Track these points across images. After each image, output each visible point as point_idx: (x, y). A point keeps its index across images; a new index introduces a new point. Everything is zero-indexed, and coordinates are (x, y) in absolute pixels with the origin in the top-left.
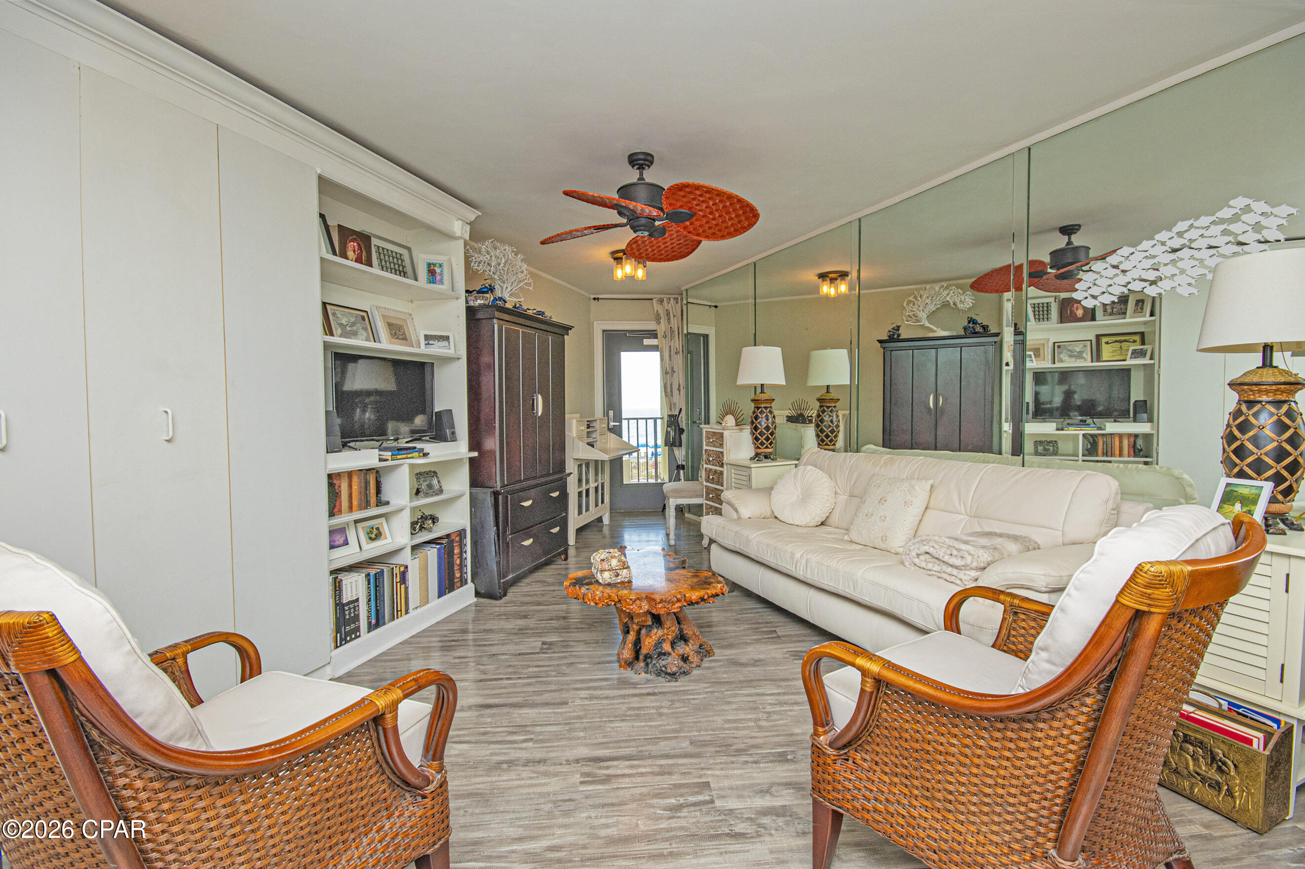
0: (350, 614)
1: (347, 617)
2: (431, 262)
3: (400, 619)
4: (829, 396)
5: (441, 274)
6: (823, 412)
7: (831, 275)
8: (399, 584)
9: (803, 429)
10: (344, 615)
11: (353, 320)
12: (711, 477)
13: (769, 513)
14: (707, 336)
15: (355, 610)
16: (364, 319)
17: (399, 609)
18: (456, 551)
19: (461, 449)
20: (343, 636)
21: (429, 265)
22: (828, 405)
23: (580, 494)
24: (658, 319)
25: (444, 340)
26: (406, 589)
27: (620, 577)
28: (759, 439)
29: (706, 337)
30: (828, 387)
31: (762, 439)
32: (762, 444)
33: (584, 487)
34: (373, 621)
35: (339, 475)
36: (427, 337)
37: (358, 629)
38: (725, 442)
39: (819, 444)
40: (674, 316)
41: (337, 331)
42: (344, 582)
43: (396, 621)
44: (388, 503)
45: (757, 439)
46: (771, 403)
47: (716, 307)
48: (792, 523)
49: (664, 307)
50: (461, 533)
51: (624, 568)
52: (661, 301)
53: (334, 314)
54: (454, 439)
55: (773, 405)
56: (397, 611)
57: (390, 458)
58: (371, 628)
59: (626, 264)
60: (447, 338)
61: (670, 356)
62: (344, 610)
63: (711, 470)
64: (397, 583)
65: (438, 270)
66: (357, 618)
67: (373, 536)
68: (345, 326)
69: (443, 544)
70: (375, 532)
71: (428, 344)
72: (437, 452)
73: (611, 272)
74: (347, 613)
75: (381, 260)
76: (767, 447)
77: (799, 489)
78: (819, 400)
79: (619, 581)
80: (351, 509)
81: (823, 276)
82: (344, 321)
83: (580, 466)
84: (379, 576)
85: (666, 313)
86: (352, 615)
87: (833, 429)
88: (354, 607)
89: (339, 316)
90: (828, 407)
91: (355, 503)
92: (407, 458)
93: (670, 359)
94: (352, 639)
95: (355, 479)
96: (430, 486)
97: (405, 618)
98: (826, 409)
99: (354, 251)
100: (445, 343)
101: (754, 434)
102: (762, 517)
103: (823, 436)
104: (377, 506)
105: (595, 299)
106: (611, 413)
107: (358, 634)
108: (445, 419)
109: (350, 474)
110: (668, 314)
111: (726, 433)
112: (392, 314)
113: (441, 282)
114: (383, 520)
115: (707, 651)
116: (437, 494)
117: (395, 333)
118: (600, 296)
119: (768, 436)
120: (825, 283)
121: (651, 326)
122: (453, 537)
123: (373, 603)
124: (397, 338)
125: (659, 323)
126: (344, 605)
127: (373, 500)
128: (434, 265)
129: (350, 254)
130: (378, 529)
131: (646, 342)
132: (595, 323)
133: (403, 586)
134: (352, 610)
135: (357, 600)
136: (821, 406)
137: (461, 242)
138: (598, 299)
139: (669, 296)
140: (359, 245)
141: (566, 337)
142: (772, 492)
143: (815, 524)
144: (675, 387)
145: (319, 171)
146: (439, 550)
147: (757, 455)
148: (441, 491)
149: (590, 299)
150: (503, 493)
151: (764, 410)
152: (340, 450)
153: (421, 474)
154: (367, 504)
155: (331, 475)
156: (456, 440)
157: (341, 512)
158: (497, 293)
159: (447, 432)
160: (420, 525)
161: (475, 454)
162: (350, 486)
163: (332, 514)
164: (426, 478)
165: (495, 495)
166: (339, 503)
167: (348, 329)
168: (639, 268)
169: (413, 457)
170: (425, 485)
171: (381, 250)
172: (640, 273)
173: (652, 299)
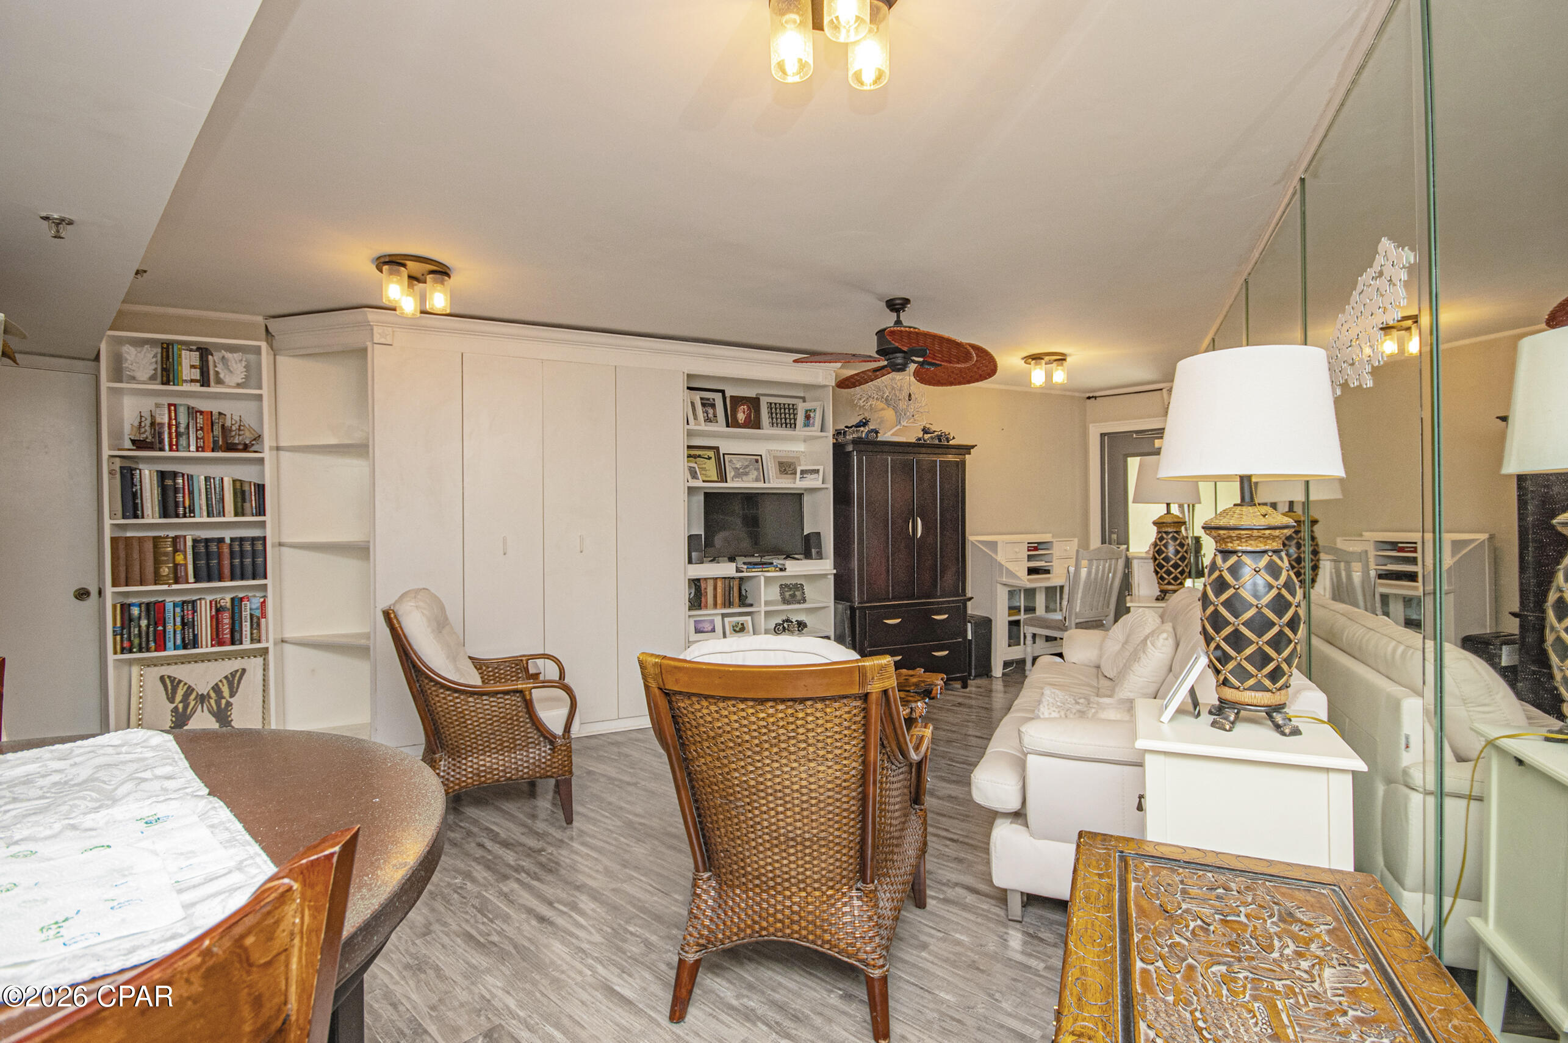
2: (808, 409)
5: (814, 418)
11: (746, 464)
16: (757, 461)
19: (826, 566)
21: (807, 411)
23: (1014, 623)
25: (815, 473)
33: (1022, 616)
35: (706, 579)
36: (803, 472)
38: (1135, 574)
41: (730, 474)
44: (751, 605)
53: (730, 461)
54: (820, 556)
57: (746, 570)
60: (817, 471)
65: (812, 415)
67: (738, 629)
68: (739, 469)
70: (740, 626)
71: (803, 477)
72: (796, 568)
75: (772, 414)
76: (1169, 583)
80: (715, 605)
82: (738, 466)
83: (1012, 593)
89: (734, 462)
91: (719, 601)
92: (762, 571)
95: (719, 584)
96: (793, 596)
99: (744, 412)
100: (817, 476)
104: (740, 606)
105: (1089, 398)
106: (1114, 534)
108: (813, 541)
109: (715, 580)
111: (1135, 563)
112: (778, 454)
113: (813, 425)
114: (749, 618)
116: (801, 602)
117: (784, 473)
118: (1093, 395)
119: (1168, 570)
124: (785, 476)
127: (737, 600)
128: (810, 411)
129: (741, 417)
130: (742, 624)
131: (1158, 443)
132: (1091, 425)
137: (831, 389)
141: (967, 457)
145: (686, 372)
147: (1161, 591)
148: (804, 601)
149: (1084, 398)
150: (859, 608)
151: (1165, 536)
152: (702, 563)
153: (786, 585)
154: (730, 604)
155: (698, 580)
156: (821, 559)
157: (706, 607)
158: (871, 426)
159: (814, 551)
160: (784, 627)
161: (835, 571)
162: (715, 588)
163: (699, 607)
164: (791, 589)
165: (853, 609)
166: (703, 599)
167: (741, 470)
168: (1057, 370)
169: (768, 571)
170: (787, 594)
171: (773, 405)
172: (1060, 376)
173: (1162, 389)
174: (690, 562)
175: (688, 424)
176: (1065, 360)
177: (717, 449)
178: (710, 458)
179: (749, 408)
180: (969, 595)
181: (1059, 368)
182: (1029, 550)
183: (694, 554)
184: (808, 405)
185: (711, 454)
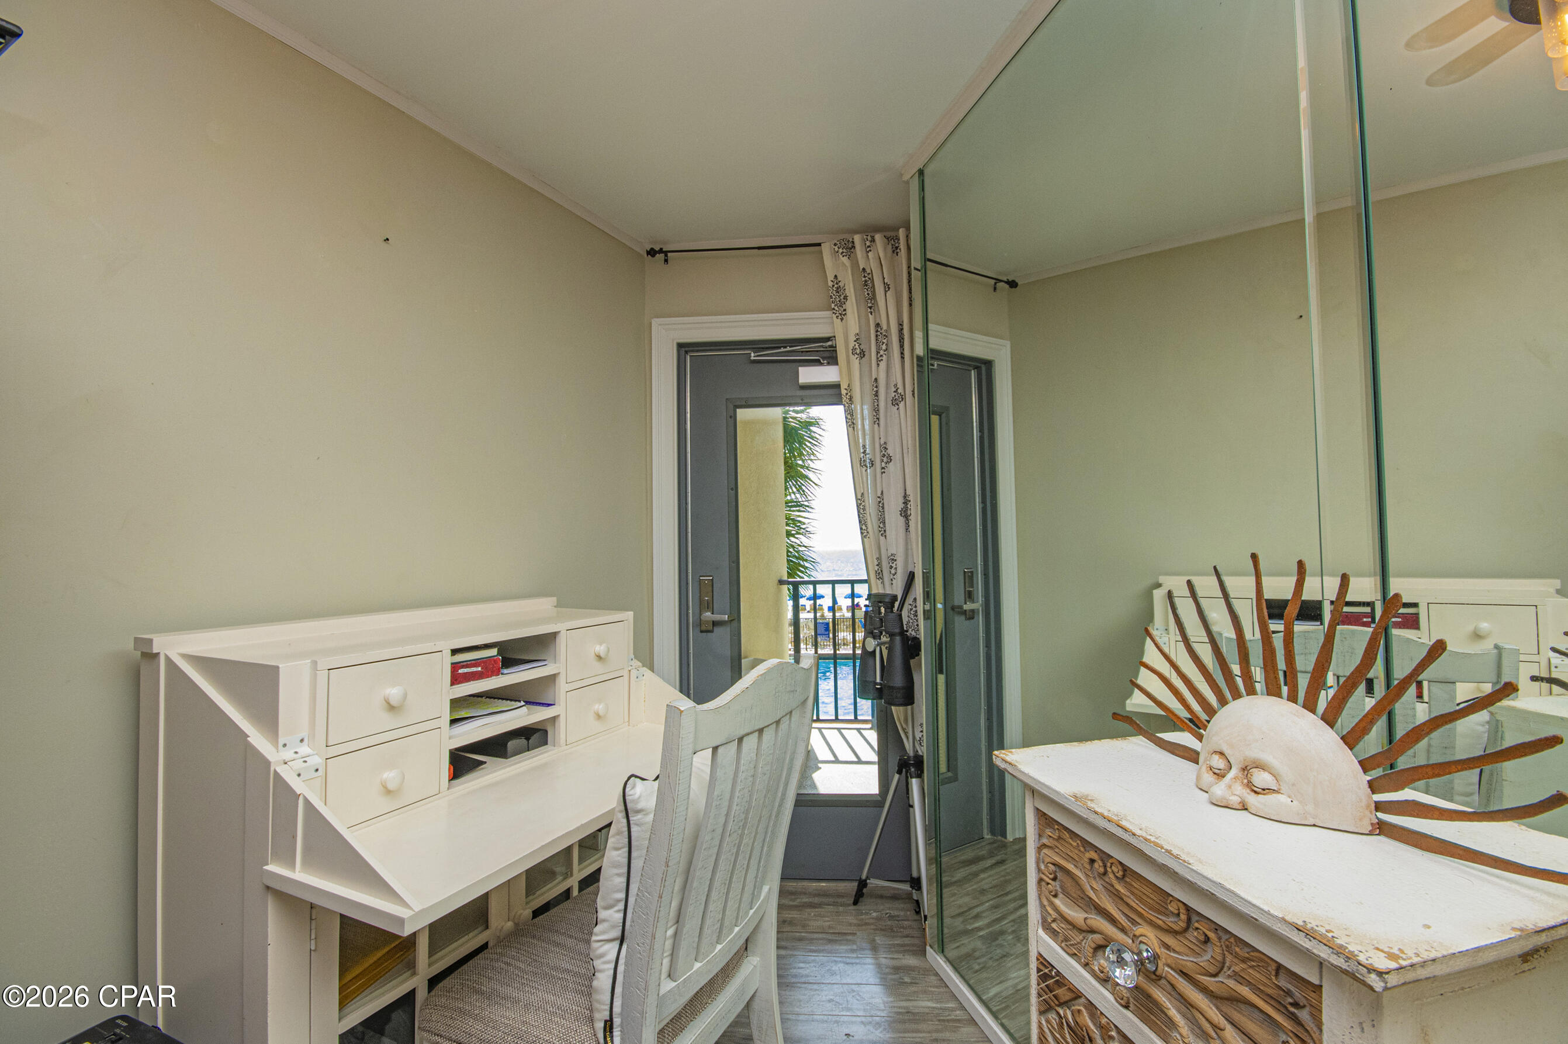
14: (989, 364)
24: (836, 302)
29: (984, 367)
40: (887, 287)
47: (1013, 284)
49: (855, 264)
52: (846, 248)
85: (861, 283)
93: (876, 420)
105: (653, 253)
118: (667, 247)
121: (817, 323)
125: (842, 316)
131: (808, 375)
132: (656, 323)
138: (663, 254)
139: (868, 234)
144: (894, 505)
149: (641, 254)
173: (819, 245)
182: (456, 679)
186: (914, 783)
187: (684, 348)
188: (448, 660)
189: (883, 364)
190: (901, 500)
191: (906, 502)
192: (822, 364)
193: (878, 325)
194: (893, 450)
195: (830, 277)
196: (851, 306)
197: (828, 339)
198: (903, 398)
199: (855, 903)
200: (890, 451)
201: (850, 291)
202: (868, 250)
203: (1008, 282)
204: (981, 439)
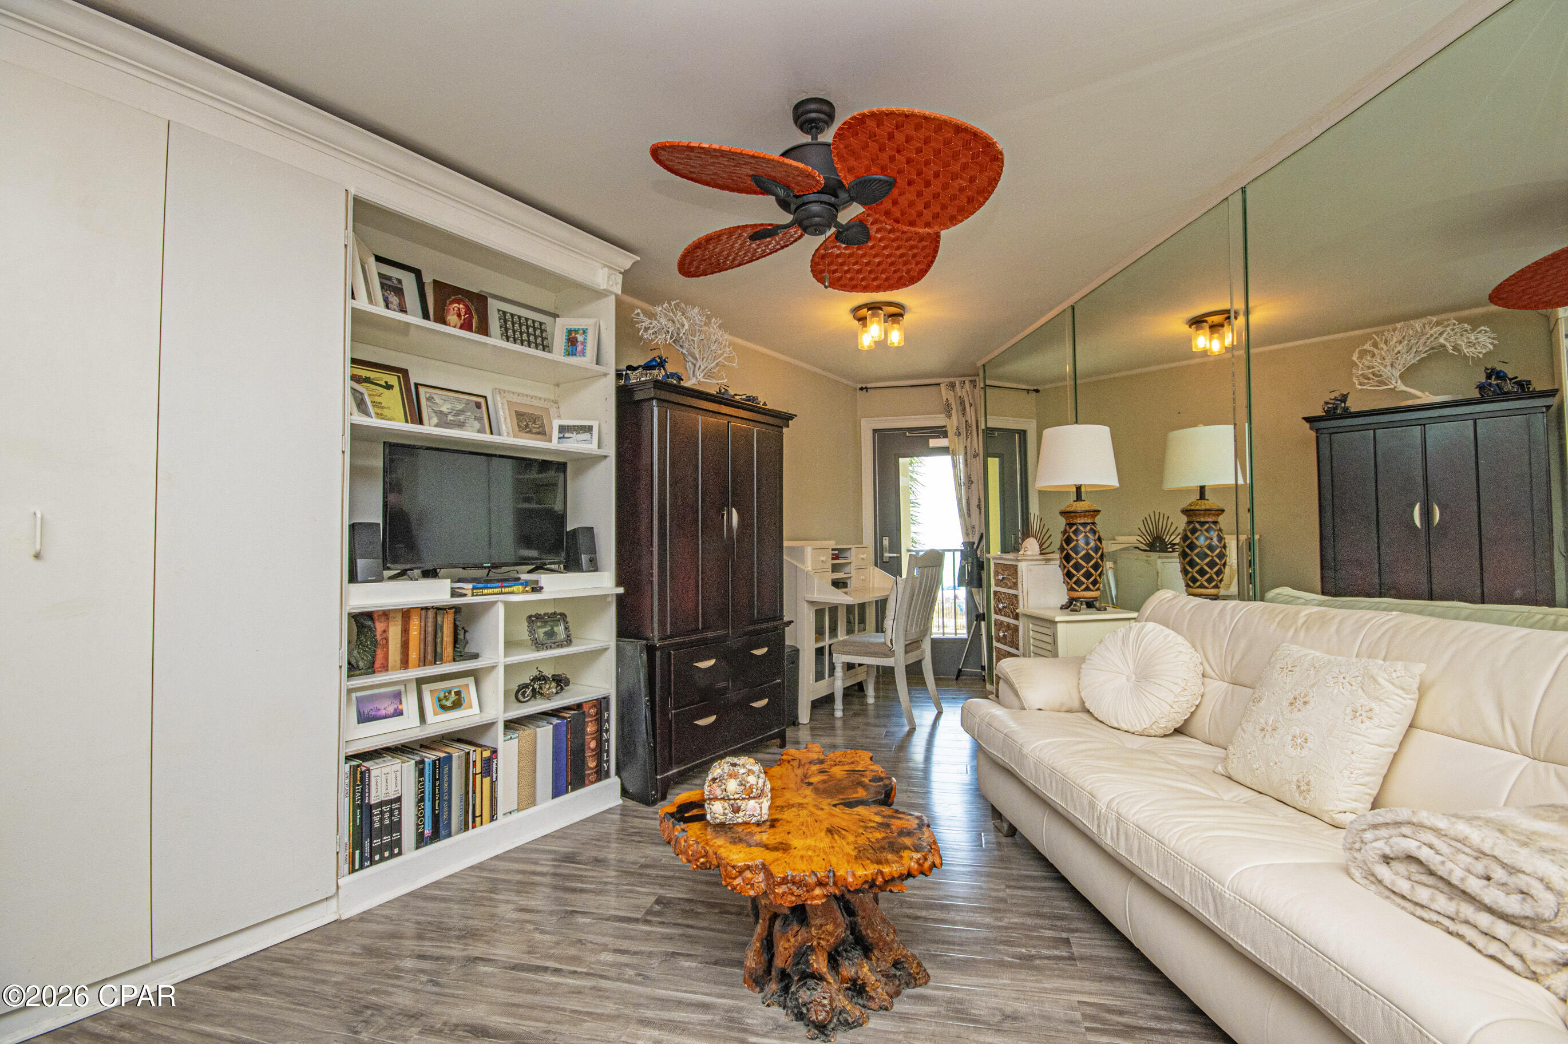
0: (381, 820)
1: (377, 825)
2: (573, 327)
3: (479, 830)
4: (1204, 505)
5: (584, 343)
6: (1194, 531)
7: (1210, 319)
8: (478, 777)
9: (1159, 561)
10: (371, 822)
11: (460, 407)
12: (1001, 634)
13: (1076, 704)
14: (1025, 432)
15: (392, 815)
16: (478, 406)
17: (478, 813)
18: (590, 728)
19: (603, 582)
20: (367, 854)
21: (570, 332)
22: (1202, 520)
23: (820, 652)
24: (948, 410)
25: (585, 432)
26: (493, 785)
27: (741, 814)
28: (1074, 575)
29: (1023, 433)
30: (1202, 489)
31: (1079, 575)
32: (1078, 583)
33: (826, 642)
34: (428, 832)
35: (386, 613)
36: (562, 429)
37: (398, 843)
38: (1020, 580)
39: (1188, 586)
40: (971, 405)
41: (429, 413)
42: (373, 773)
43: (471, 832)
44: (475, 656)
45: (1069, 575)
46: (1094, 517)
47: (1037, 391)
48: (1116, 725)
49: (956, 394)
50: (601, 704)
51: (750, 798)
52: (952, 386)
53: (429, 399)
54: (594, 566)
55: (1097, 520)
56: (474, 817)
57: (469, 592)
58: (421, 841)
59: (872, 323)
60: (589, 429)
61: (966, 460)
62: (371, 815)
63: (1002, 622)
64: (474, 775)
65: (580, 338)
66: (396, 826)
67: (449, 703)
68: (446, 415)
69: (565, 718)
70: (453, 697)
71: (564, 437)
73: (855, 337)
74: (376, 819)
75: (506, 329)
76: (1087, 589)
77: (1131, 666)
78: (1185, 512)
79: (740, 820)
80: (405, 664)
81: (1197, 322)
82: (445, 409)
83: (819, 613)
84: (441, 766)
85: (958, 401)
86: (387, 822)
87: (1212, 561)
88: (391, 811)
89: (437, 401)
90: (1202, 524)
91: (414, 655)
92: (501, 593)
93: (966, 463)
94: (383, 859)
95: (415, 621)
96: (551, 634)
97: (488, 827)
98: (1198, 526)
99: (459, 316)
100: (586, 436)
101: (1065, 567)
102: (1064, 709)
103: (1194, 572)
104: (454, 660)
105: (861, 389)
106: (886, 542)
107: (396, 851)
108: (582, 541)
109: (406, 614)
110: (962, 403)
111: (1022, 566)
113: (583, 353)
114: (470, 681)
115: (910, 974)
116: (560, 645)
117: (527, 426)
118: (869, 386)
119: (1088, 571)
120: (1200, 332)
121: (939, 420)
122: (586, 708)
123: (428, 804)
124: (530, 432)
125: (949, 417)
126: (371, 807)
127: (448, 651)
128: (576, 331)
129: (452, 318)
130: (458, 693)
131: (933, 443)
132: (862, 420)
133: (487, 781)
134: (387, 815)
135: (399, 799)
136: (1189, 523)
137: (613, 298)
138: (866, 388)
139: (962, 379)
140: (466, 306)
141: (785, 430)
142: (1083, 666)
143: (1161, 732)
145: (353, 191)
146: (556, 728)
147: (1072, 600)
148: (569, 641)
149: (856, 389)
150: (661, 648)
151: (1081, 528)
152: (380, 579)
153: (538, 617)
154: (437, 658)
155: (369, 615)
156: (596, 570)
157: (385, 668)
158: (670, 368)
159: (584, 558)
160: (534, 690)
161: (621, 590)
162: (405, 631)
163: (371, 669)
164: (546, 622)
165: (651, 650)
166: (380, 654)
167: (450, 417)
168: (893, 328)
169: (512, 593)
170: (541, 632)
171: (508, 316)
172: (896, 337)
173: (939, 384)
174: (353, 578)
175: (353, 298)
176: (902, 315)
177: (405, 372)
178: (389, 387)
179: (468, 310)
180: (786, 619)
181: (895, 325)
182: (832, 560)
183: (361, 563)
184: (574, 323)
185: (393, 379)
186: (983, 623)
187: (875, 431)
188: (831, 552)
189: (969, 439)
190: (977, 501)
191: (980, 502)
192: (940, 438)
193: (967, 421)
194: (974, 478)
195: (945, 399)
196: (954, 412)
197: (944, 427)
198: (978, 455)
199: (957, 679)
200: (972, 479)
201: (954, 406)
202: (962, 387)
203: (1034, 390)
204: (1021, 469)
